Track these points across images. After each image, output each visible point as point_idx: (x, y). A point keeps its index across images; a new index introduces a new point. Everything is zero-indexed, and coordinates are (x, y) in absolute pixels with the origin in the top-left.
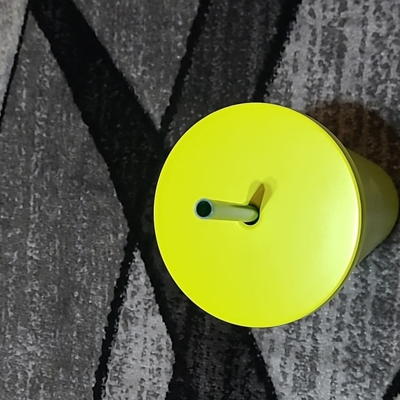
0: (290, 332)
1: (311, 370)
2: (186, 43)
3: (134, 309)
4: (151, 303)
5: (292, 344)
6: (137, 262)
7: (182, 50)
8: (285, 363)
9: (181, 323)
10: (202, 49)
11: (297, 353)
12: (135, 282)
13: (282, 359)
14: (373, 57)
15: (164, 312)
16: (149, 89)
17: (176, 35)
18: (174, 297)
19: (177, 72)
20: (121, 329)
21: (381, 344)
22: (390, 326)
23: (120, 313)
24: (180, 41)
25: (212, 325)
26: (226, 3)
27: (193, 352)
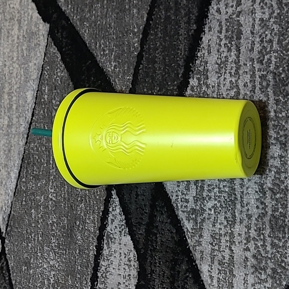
0: (214, 245)
1: (230, 273)
2: (139, 43)
3: (113, 232)
4: (123, 227)
5: (215, 254)
6: (115, 198)
7: (138, 48)
8: (212, 269)
9: (142, 240)
10: (149, 46)
11: (219, 260)
12: (113, 213)
13: (209, 265)
14: (260, 36)
15: (132, 234)
16: (119, 77)
17: (134, 39)
18: (137, 222)
19: (135, 64)
20: (105, 247)
21: (278, 252)
22: (283, 237)
23: (104, 236)
24: (136, 42)
25: (162, 241)
26: (163, 12)
27: (150, 261)
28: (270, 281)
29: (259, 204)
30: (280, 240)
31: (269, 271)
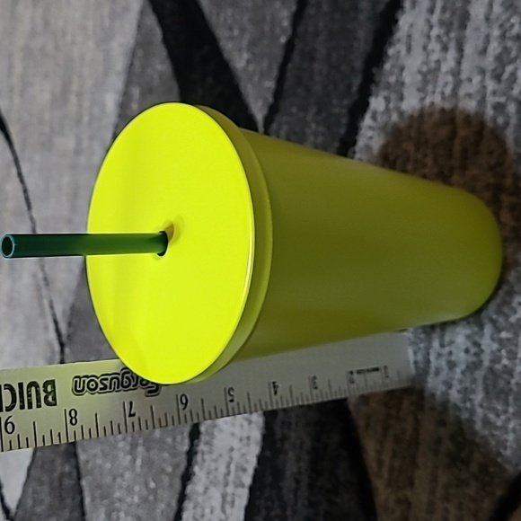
2: (291, 21)
13: (378, 441)
14: (501, 26)
17: (282, 11)
19: (281, 59)
22: (504, 412)
29: (469, 344)
30: (498, 415)
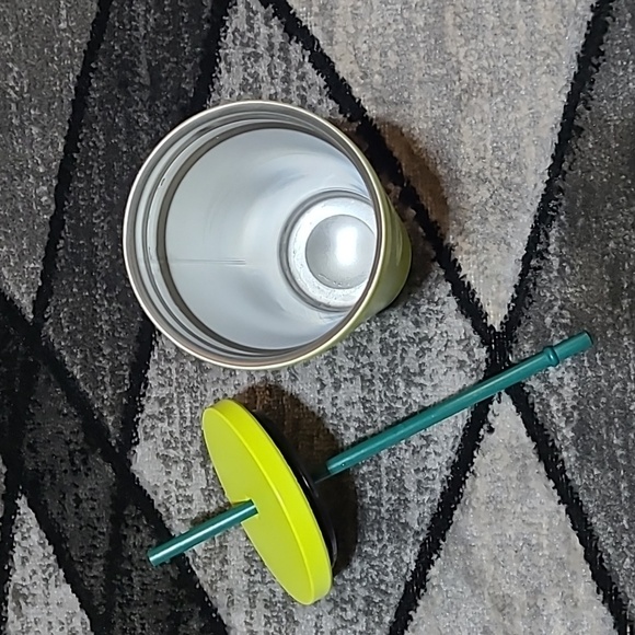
0: (253, 573)
1: (288, 620)
2: (52, 196)
3: (28, 582)
4: (51, 569)
5: (257, 589)
6: (25, 514)
7: (49, 206)
8: (252, 618)
9: (99, 589)
10: (76, 202)
11: (265, 600)
12: (24, 543)
13: (246, 612)
15: (73, 579)
16: (10, 266)
17: (38, 187)
18: (84, 554)
19: (46, 238)
20: (11, 615)
21: (372, 567)
22: (380, 541)
23: (8, 593)
24: (44, 193)
25: (144, 584)
26: (101, 137)
27: (121, 628)
28: (363, 620)
30: (374, 546)
31: (360, 604)
